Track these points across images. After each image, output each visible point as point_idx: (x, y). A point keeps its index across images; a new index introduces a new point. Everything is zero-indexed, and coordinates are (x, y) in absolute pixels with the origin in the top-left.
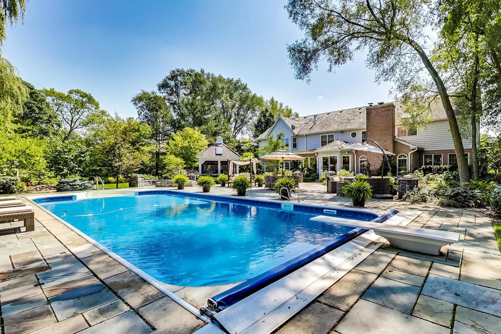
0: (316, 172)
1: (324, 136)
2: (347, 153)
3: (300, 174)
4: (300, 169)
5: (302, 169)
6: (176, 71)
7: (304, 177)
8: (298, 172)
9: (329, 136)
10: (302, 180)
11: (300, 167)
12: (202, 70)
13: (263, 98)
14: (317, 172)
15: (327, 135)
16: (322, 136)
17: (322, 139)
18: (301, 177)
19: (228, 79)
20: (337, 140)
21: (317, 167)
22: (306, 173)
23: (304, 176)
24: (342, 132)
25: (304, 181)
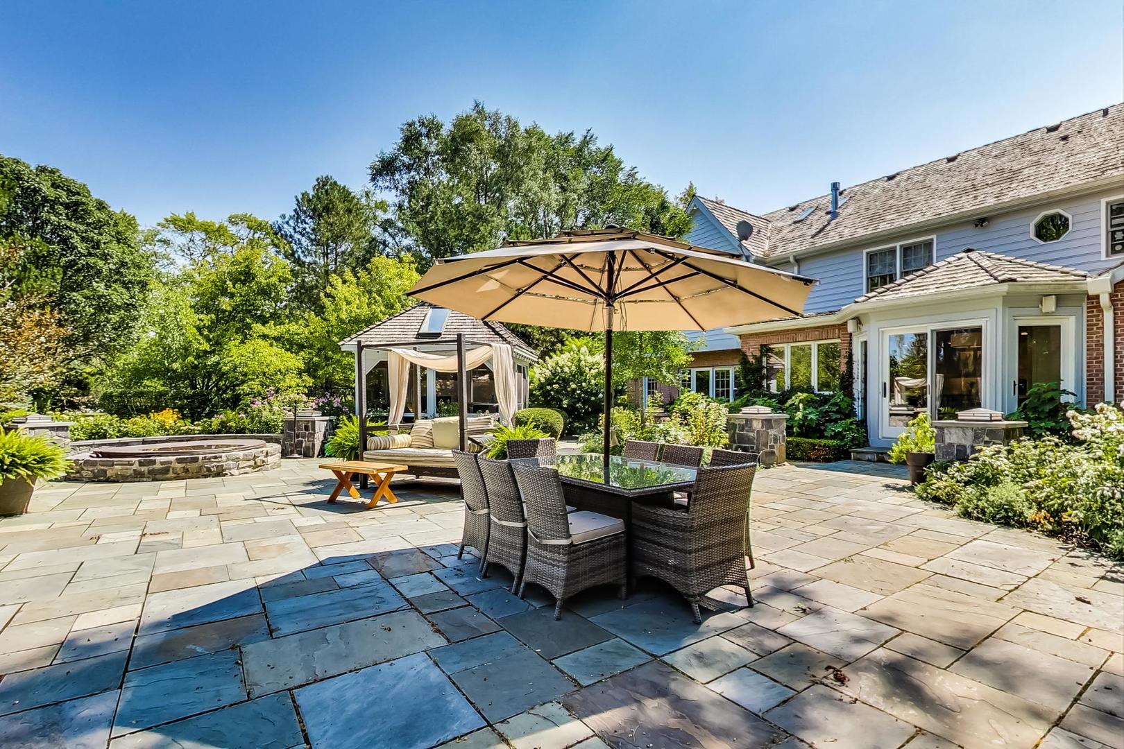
0: (852, 413)
1: (883, 252)
2: (1050, 305)
3: (768, 423)
4: (772, 396)
5: (783, 397)
6: (417, 125)
7: (789, 433)
8: (759, 411)
9: (906, 250)
10: (780, 449)
11: (774, 389)
12: (477, 105)
13: (665, 190)
14: (859, 411)
15: (898, 245)
16: (871, 257)
17: (871, 268)
18: (776, 440)
19: (559, 138)
20: (969, 251)
21: (857, 387)
22: (799, 415)
23: (789, 429)
24: (981, 221)
25: (791, 457)
